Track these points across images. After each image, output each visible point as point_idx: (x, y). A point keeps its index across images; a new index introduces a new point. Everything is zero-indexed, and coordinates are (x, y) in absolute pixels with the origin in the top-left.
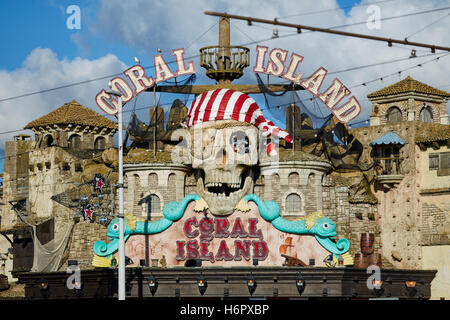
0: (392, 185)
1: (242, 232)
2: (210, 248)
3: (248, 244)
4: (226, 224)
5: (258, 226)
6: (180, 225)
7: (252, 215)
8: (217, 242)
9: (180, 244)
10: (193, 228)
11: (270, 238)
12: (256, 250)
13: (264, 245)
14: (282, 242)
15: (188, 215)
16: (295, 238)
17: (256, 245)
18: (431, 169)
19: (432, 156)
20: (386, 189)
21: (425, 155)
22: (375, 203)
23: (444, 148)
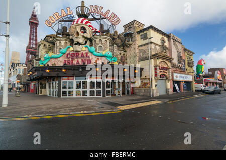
0: (129, 45)
1: (84, 57)
2: (74, 62)
3: (85, 60)
4: (79, 55)
5: (89, 55)
6: (65, 56)
7: (87, 52)
8: (76, 60)
9: (65, 61)
10: (69, 56)
11: (92, 59)
12: (88, 62)
13: (90, 61)
14: (96, 59)
15: (68, 52)
16: (100, 58)
17: (88, 60)
18: (141, 39)
19: (141, 36)
20: (128, 47)
21: (139, 36)
22: (125, 52)
23: (145, 32)
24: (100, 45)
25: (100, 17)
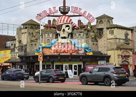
18: (109, 34)
19: (110, 31)
20: (99, 38)
21: (108, 31)
22: (97, 41)
23: (112, 29)
24: (80, 38)
25: (79, 15)
